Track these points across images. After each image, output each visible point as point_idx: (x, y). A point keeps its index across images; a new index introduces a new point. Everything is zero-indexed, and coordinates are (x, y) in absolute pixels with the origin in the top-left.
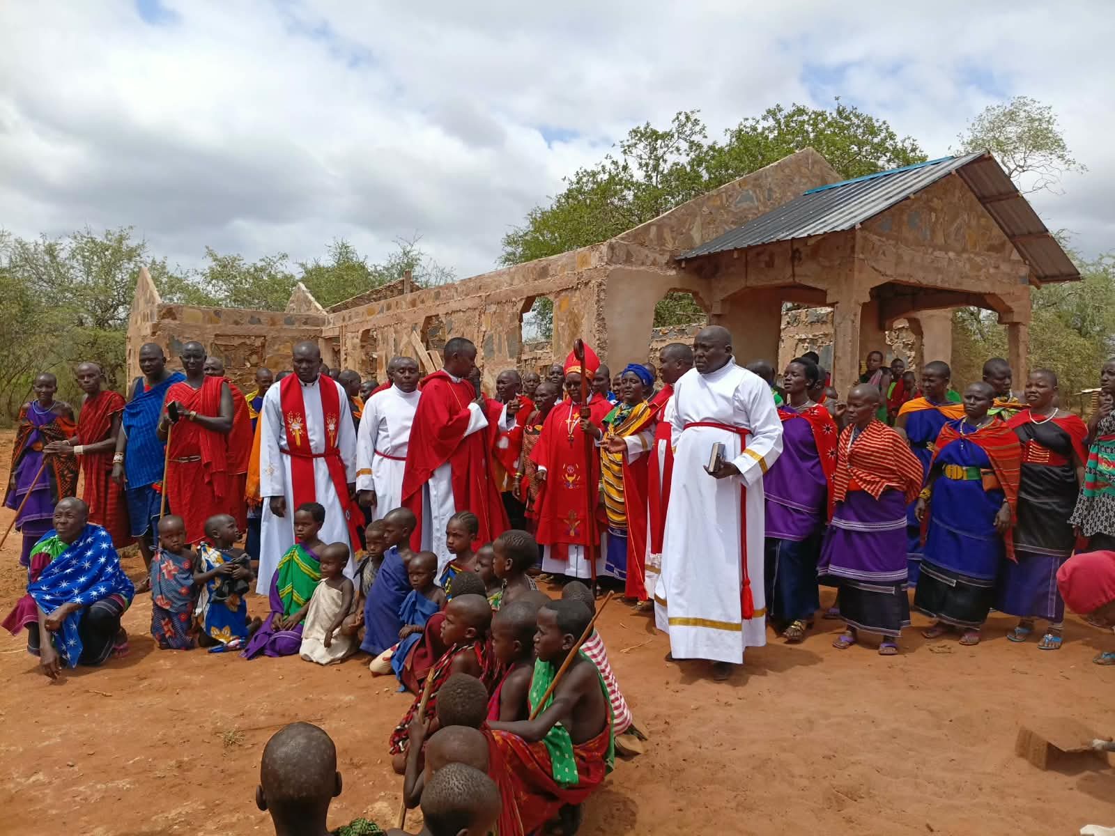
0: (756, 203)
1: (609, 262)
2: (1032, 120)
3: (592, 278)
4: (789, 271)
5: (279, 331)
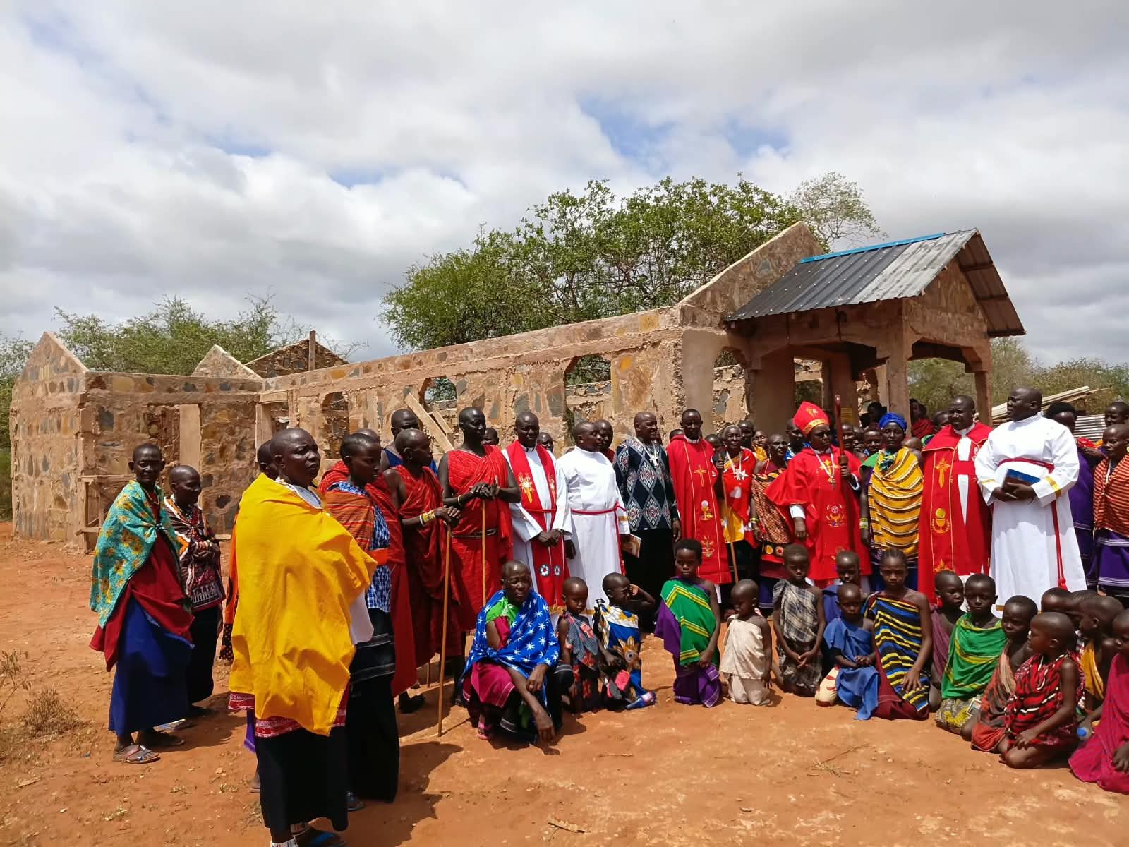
0: (772, 270)
1: (682, 324)
2: (842, 193)
3: (664, 339)
4: (834, 330)
5: (215, 398)
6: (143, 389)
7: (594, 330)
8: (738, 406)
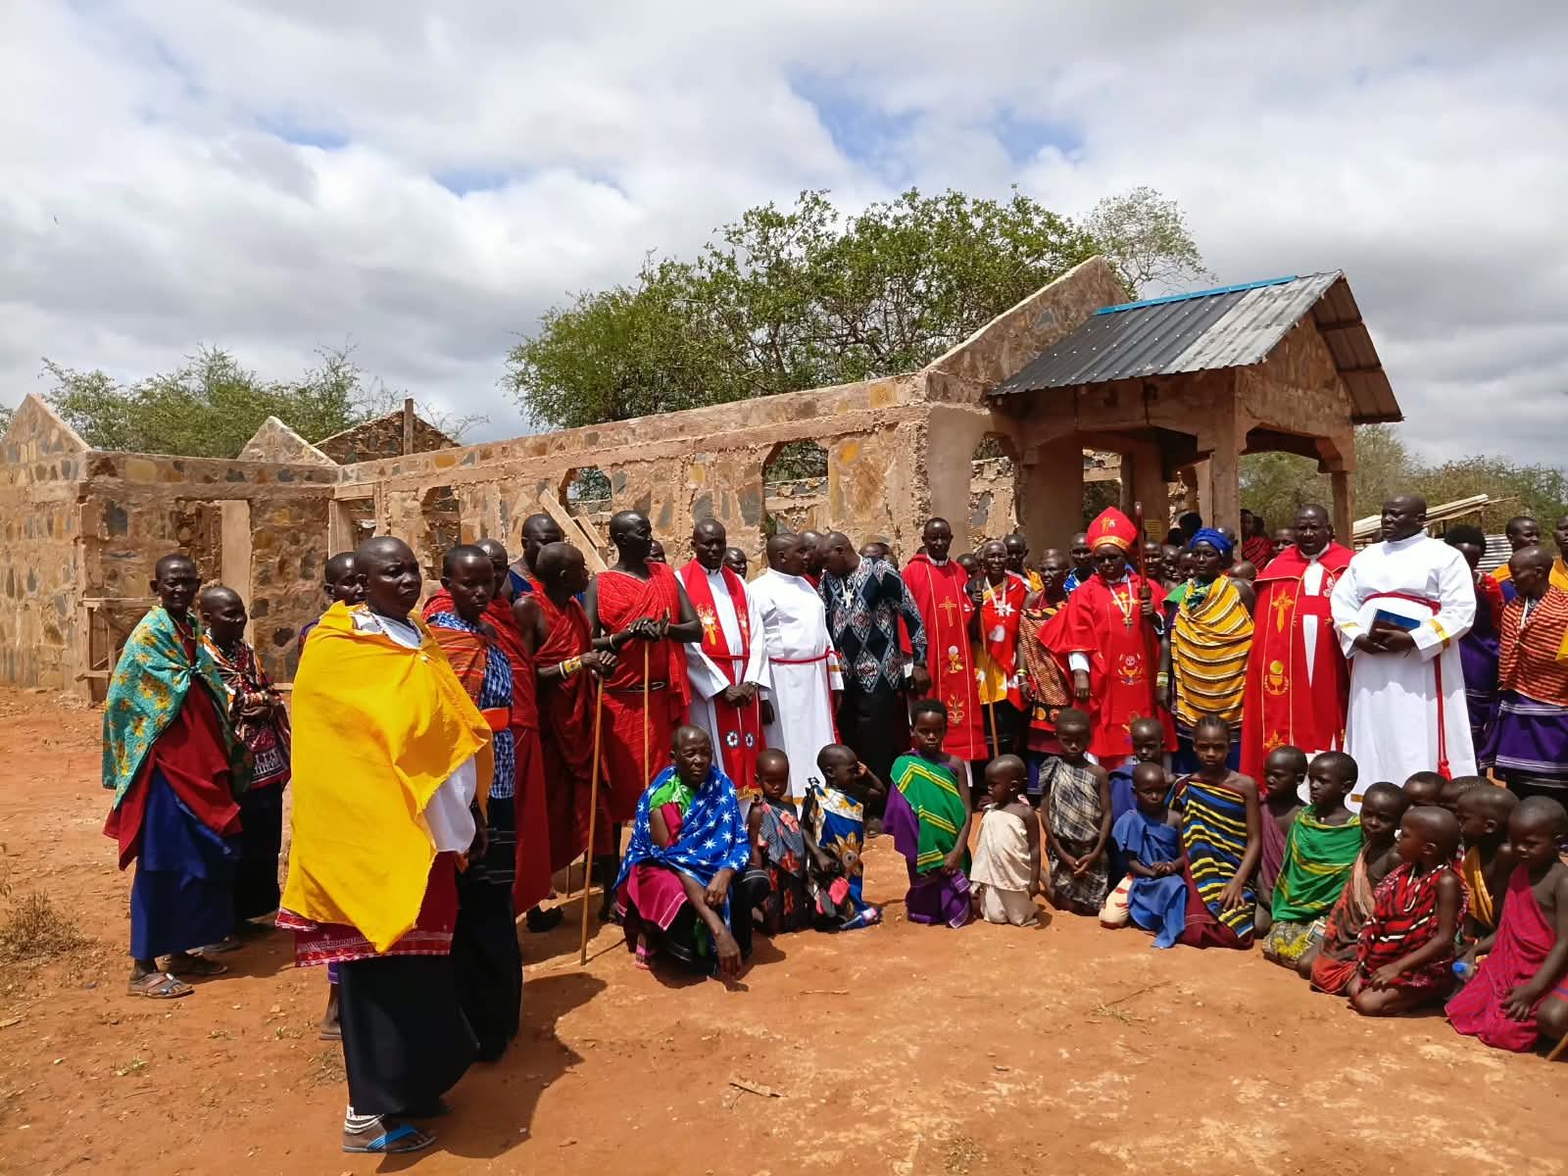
0: (1056, 325)
1: (928, 399)
2: (1157, 217)
3: (903, 419)
4: (1140, 411)
5: (270, 491)
6: (169, 477)
7: (805, 404)
8: (1003, 515)
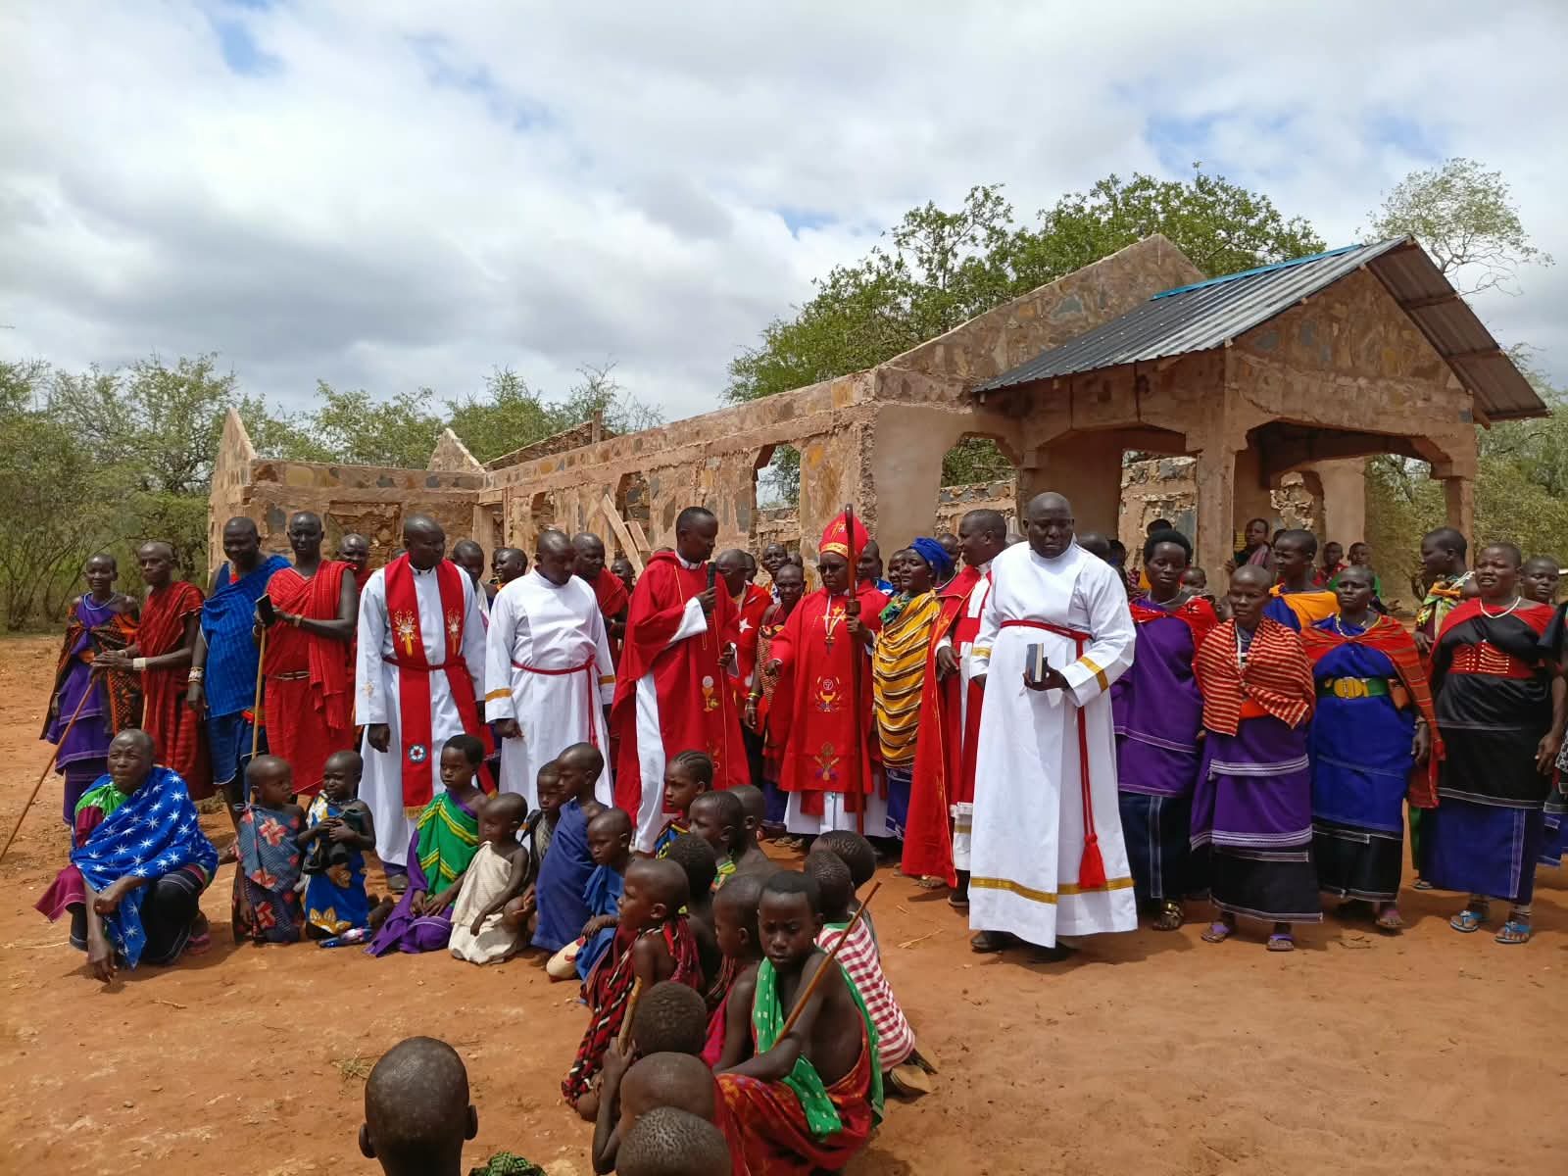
0: (1084, 313)
1: (878, 397)
2: (1475, 192)
3: (855, 419)
4: (1131, 407)
5: (418, 496)
6: (325, 483)
7: (785, 405)
